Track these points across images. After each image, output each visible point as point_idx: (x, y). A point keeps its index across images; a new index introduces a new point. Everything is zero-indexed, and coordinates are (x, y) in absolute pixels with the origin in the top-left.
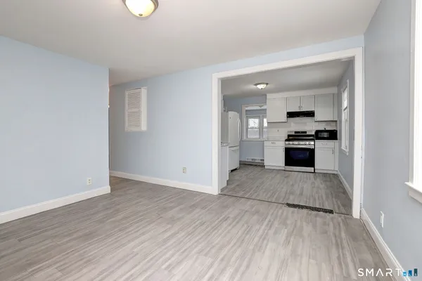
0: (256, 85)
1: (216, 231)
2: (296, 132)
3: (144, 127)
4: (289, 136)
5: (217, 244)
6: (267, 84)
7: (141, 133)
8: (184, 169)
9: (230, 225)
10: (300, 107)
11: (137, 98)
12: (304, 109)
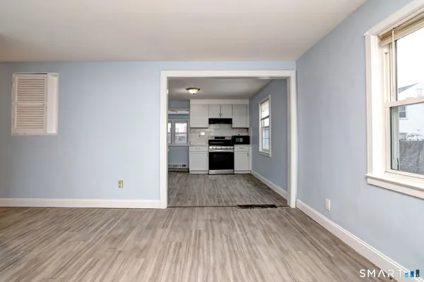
0: (188, 89)
1: (201, 250)
2: (216, 138)
3: (52, 129)
4: (210, 141)
5: (215, 264)
6: (199, 89)
7: (51, 137)
8: (121, 183)
9: (208, 239)
10: (220, 114)
11: (41, 87)
12: (224, 117)
